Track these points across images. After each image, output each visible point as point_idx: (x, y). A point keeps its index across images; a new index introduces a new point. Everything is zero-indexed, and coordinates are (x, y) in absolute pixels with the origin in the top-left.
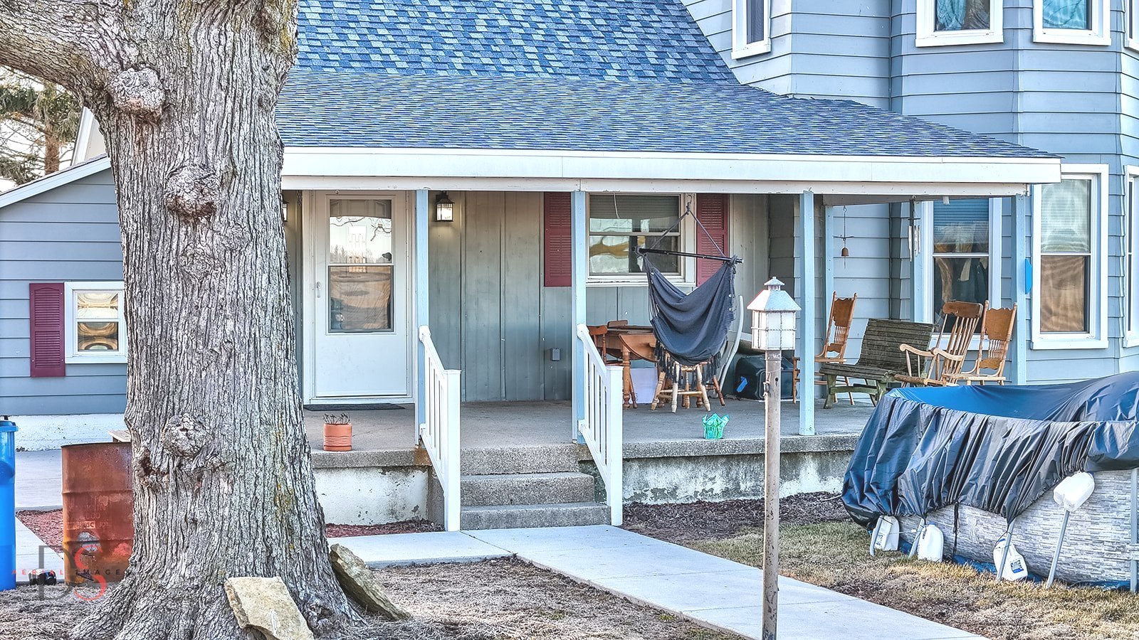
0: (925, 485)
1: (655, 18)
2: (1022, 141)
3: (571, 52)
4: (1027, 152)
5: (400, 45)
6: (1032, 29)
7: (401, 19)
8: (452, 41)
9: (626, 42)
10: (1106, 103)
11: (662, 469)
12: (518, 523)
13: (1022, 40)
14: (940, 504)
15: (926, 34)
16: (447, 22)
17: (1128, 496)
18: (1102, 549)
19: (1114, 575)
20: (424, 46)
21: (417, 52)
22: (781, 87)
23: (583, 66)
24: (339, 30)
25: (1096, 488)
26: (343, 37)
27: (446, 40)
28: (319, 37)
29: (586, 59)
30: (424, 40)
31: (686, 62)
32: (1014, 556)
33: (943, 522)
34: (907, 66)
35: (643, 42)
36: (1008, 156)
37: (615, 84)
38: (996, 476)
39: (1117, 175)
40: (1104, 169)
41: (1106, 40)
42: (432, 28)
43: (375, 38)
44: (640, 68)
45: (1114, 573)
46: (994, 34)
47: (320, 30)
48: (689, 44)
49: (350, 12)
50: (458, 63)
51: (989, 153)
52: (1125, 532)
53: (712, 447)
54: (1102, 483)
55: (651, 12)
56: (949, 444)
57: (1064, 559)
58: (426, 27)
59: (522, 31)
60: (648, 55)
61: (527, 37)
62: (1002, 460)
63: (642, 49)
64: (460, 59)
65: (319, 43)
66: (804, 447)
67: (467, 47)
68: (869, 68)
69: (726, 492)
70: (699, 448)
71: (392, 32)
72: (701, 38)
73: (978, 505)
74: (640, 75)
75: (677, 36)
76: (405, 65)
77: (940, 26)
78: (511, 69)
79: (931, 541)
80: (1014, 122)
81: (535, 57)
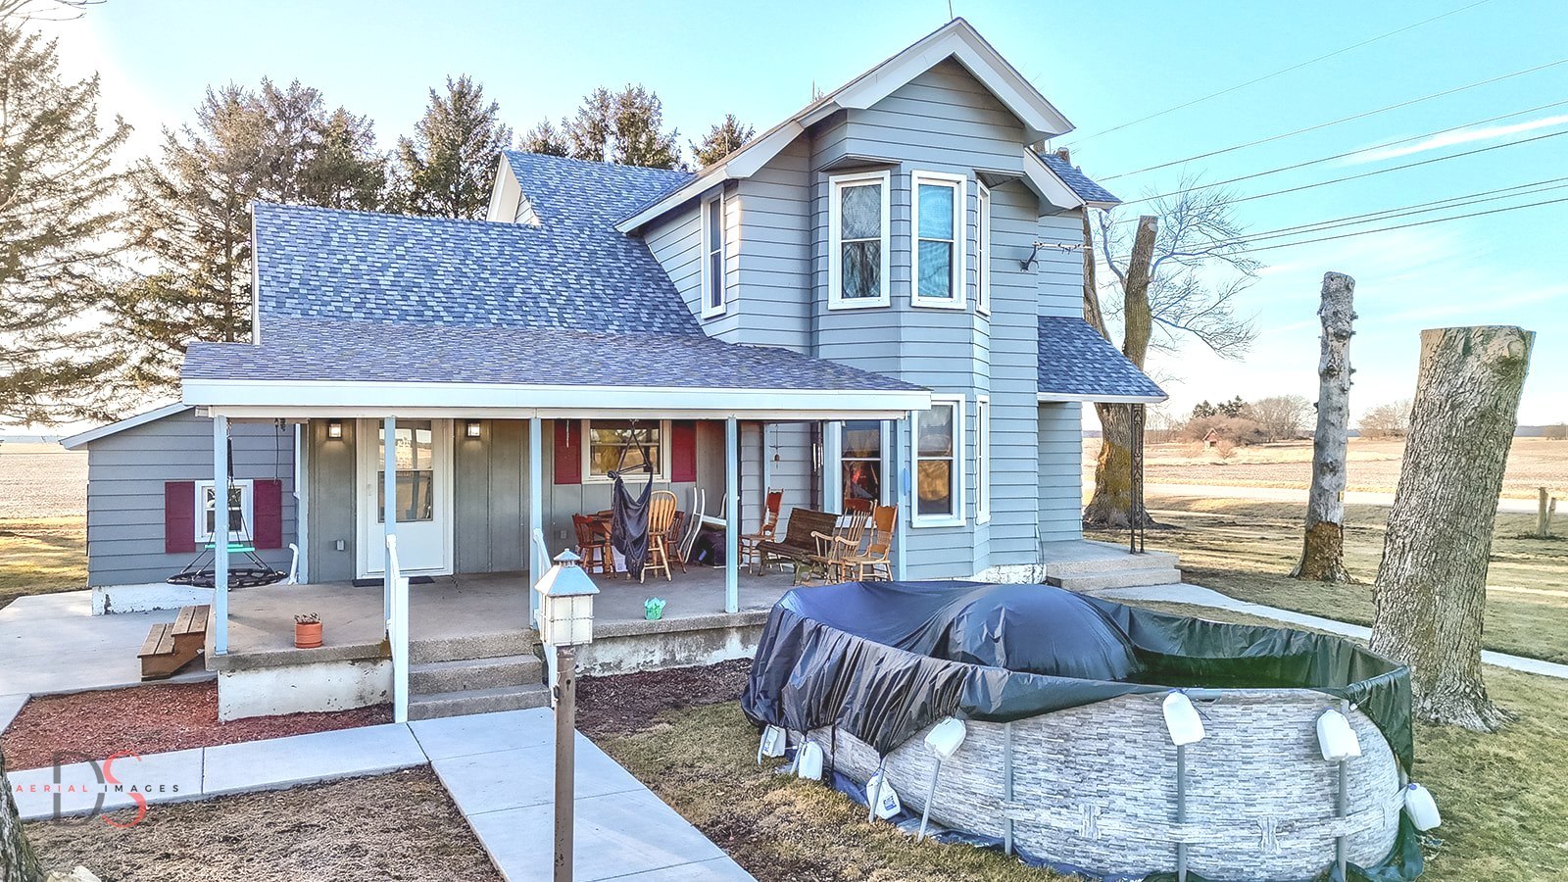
0: (806, 702)
1: (650, 290)
2: (903, 378)
3: (584, 312)
4: (906, 386)
5: (450, 304)
6: (911, 297)
7: (455, 286)
8: (491, 301)
9: (627, 306)
10: (963, 350)
11: (609, 646)
12: (464, 711)
13: (903, 304)
14: (818, 723)
15: (835, 300)
16: (492, 289)
17: (1001, 747)
18: (974, 800)
19: (987, 830)
20: (469, 306)
21: (464, 310)
22: (732, 339)
23: (591, 322)
24: (404, 293)
25: (967, 734)
26: (405, 298)
27: (488, 302)
28: (386, 297)
29: (595, 317)
30: (470, 301)
31: (669, 321)
32: (887, 792)
33: (822, 739)
34: (822, 323)
35: (640, 305)
36: (890, 389)
37: (613, 335)
38: (870, 706)
39: (971, 402)
40: (962, 397)
41: (963, 305)
42: (479, 293)
43: (432, 299)
44: (634, 324)
45: (988, 828)
46: (884, 300)
47: (387, 292)
48: (672, 308)
49: (416, 280)
50: (494, 318)
51: (876, 387)
52: (999, 786)
53: (651, 626)
54: (974, 730)
55: (648, 286)
56: (827, 665)
57: (935, 804)
58: (473, 292)
59: (549, 297)
60: (642, 315)
61: (552, 302)
62: (875, 688)
63: (637, 311)
64: (496, 317)
65: (385, 302)
66: (729, 622)
67: (504, 308)
68: (796, 325)
69: (664, 662)
70: (640, 628)
71: (446, 295)
72: (682, 305)
73: (852, 730)
74: (634, 329)
75: (665, 304)
76: (451, 319)
77: (845, 295)
78: (535, 323)
79: (811, 760)
80: (899, 363)
81: (556, 315)
